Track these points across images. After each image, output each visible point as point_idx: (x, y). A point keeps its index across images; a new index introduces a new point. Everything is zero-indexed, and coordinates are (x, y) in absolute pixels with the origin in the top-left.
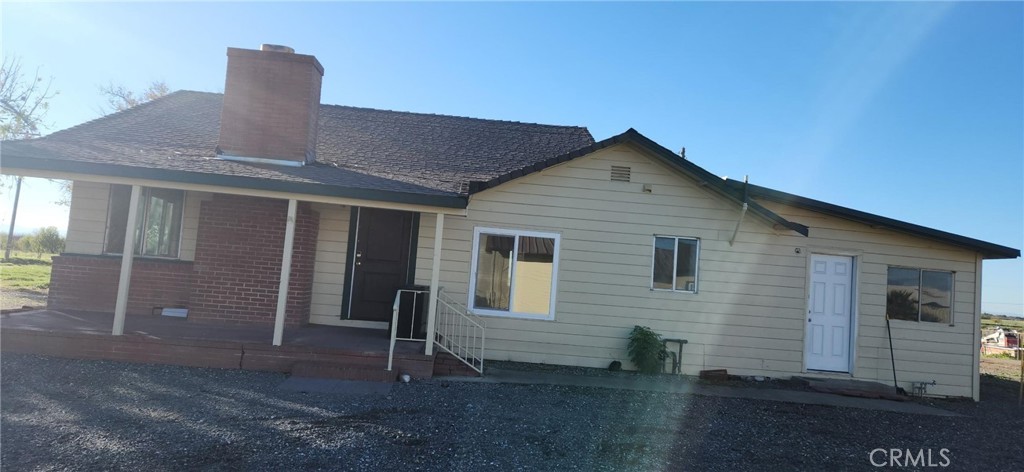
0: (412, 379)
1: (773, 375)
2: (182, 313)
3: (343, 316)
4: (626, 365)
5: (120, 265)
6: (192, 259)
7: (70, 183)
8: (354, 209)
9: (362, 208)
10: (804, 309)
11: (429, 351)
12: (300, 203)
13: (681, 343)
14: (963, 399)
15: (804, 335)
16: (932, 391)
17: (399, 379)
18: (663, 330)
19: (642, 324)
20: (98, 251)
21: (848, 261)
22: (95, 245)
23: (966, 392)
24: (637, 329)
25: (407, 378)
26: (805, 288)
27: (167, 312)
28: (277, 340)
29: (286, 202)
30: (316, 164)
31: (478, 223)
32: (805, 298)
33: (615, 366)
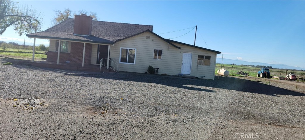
0: (104, 72)
1: (175, 75)
2: (69, 62)
3: (97, 63)
4: (148, 73)
5: (58, 53)
6: (70, 53)
7: (49, 40)
8: (98, 45)
9: (100, 45)
10: (181, 63)
11: (107, 68)
12: (86, 43)
13: (158, 69)
14: (211, 80)
15: (181, 67)
16: (204, 78)
17: (102, 72)
18: (154, 66)
19: (151, 65)
20: (54, 51)
21: (191, 54)
22: (54, 50)
23: (212, 79)
24: (150, 66)
25: (103, 72)
26: (182, 59)
27: (66, 62)
28: (83, 66)
29: (84, 43)
30: (91, 36)
31: (121, 47)
32: (182, 61)
33: (146, 73)
